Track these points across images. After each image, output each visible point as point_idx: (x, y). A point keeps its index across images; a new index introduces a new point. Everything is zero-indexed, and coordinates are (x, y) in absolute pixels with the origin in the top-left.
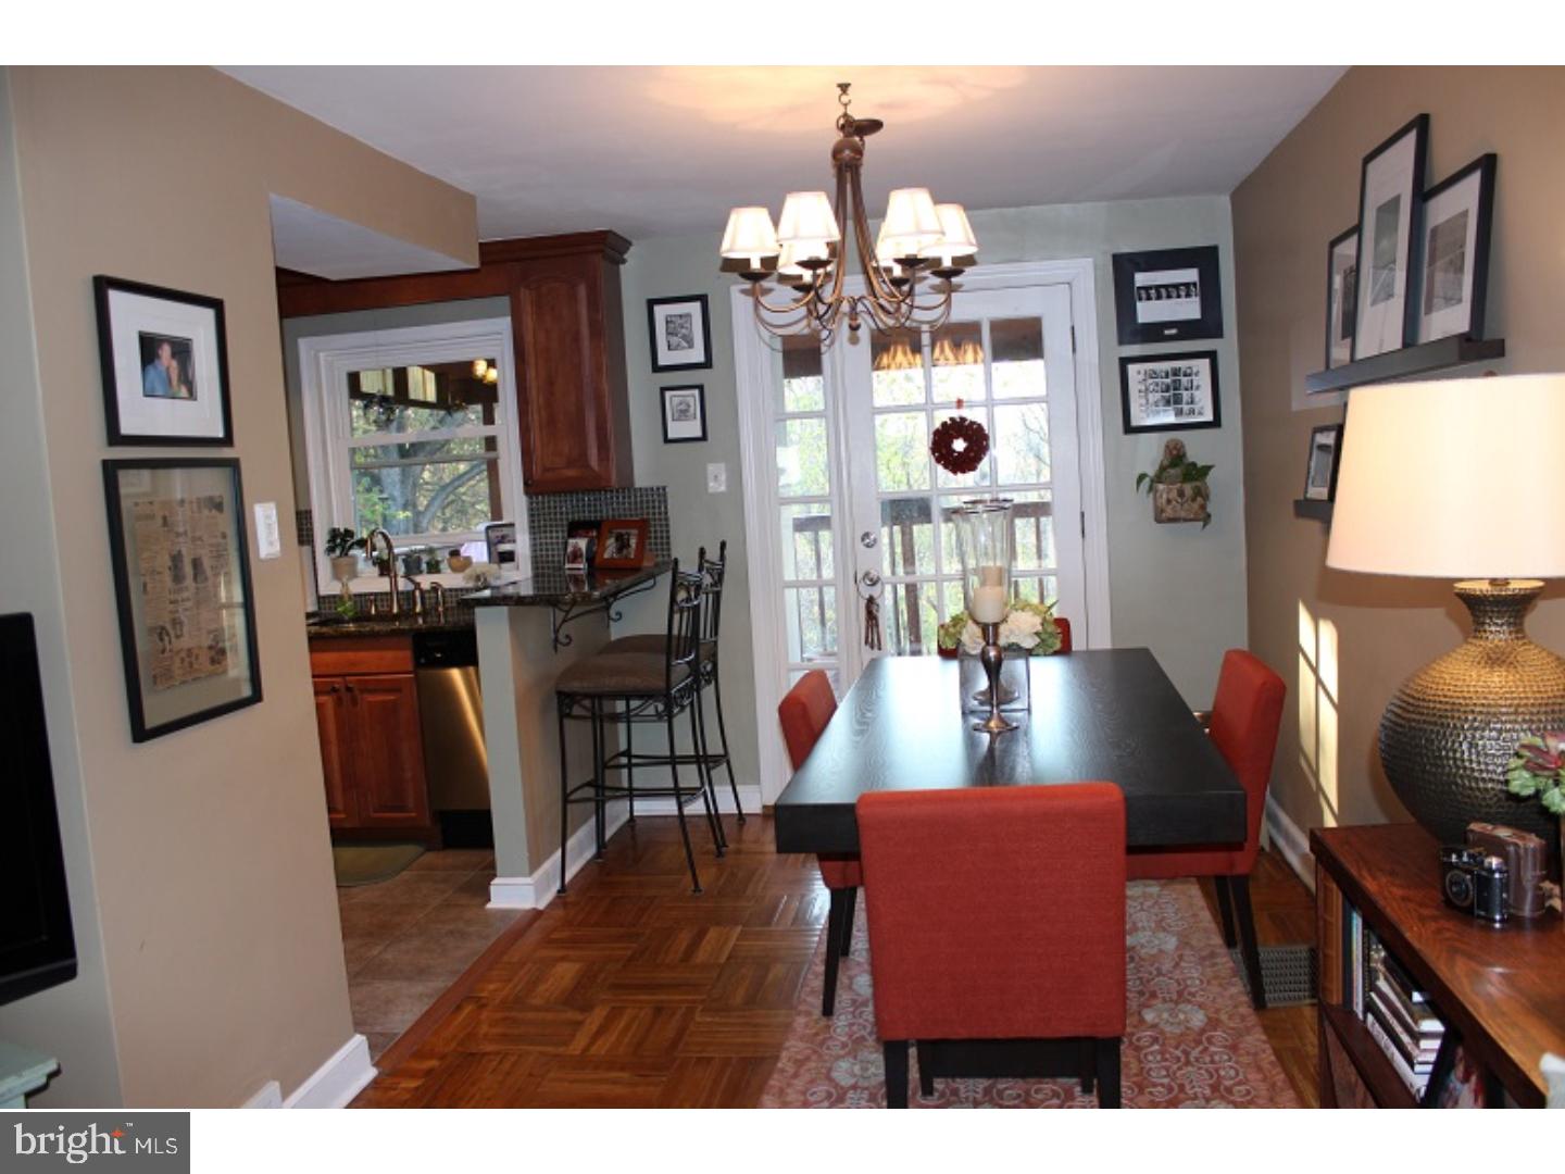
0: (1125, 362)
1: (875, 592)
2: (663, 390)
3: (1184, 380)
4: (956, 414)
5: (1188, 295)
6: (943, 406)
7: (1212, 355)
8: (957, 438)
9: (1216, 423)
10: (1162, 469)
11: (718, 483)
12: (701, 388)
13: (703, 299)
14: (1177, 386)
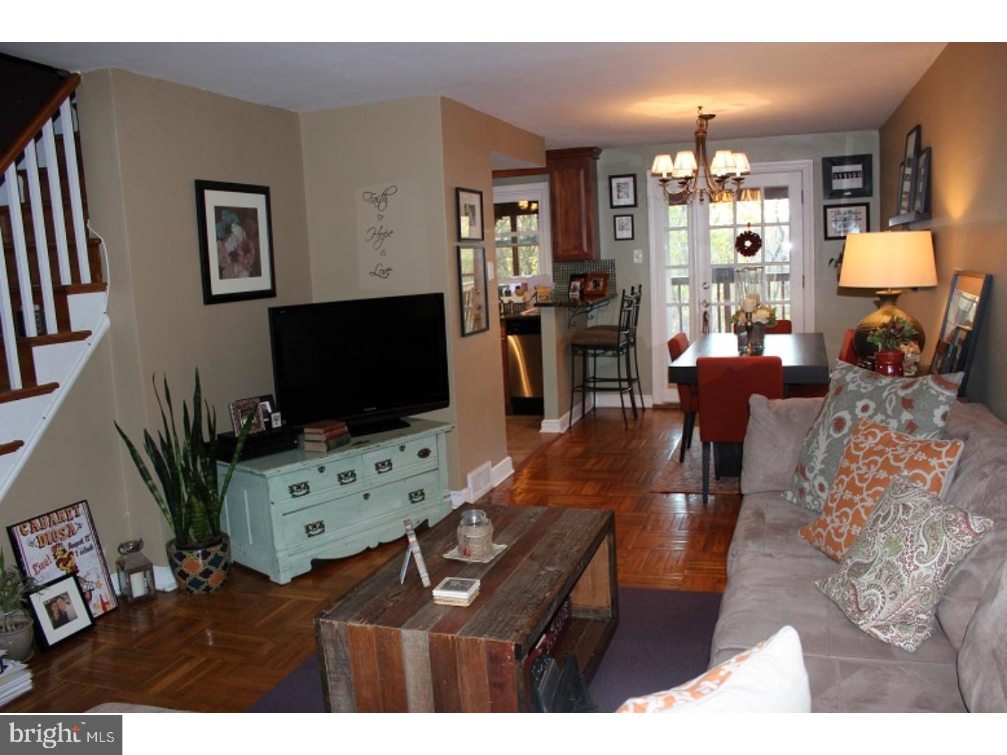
0: (826, 207)
1: (708, 309)
2: (615, 217)
3: (853, 216)
4: (746, 229)
5: (857, 177)
6: (742, 226)
7: (866, 204)
8: (747, 240)
11: (638, 257)
12: (632, 216)
13: (634, 176)
14: (850, 218)
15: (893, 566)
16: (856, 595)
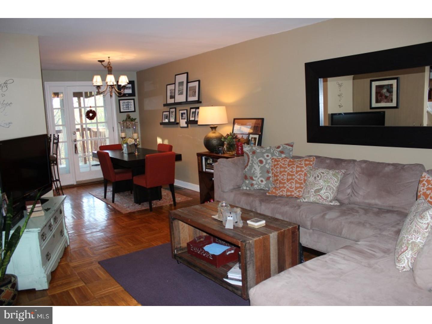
0: (119, 100)
1: (76, 143)
3: (129, 104)
4: (90, 109)
5: (130, 89)
6: (87, 107)
7: (134, 99)
8: (90, 113)
9: (135, 111)
10: (126, 119)
14: (128, 104)
15: (330, 186)
16: (321, 196)
